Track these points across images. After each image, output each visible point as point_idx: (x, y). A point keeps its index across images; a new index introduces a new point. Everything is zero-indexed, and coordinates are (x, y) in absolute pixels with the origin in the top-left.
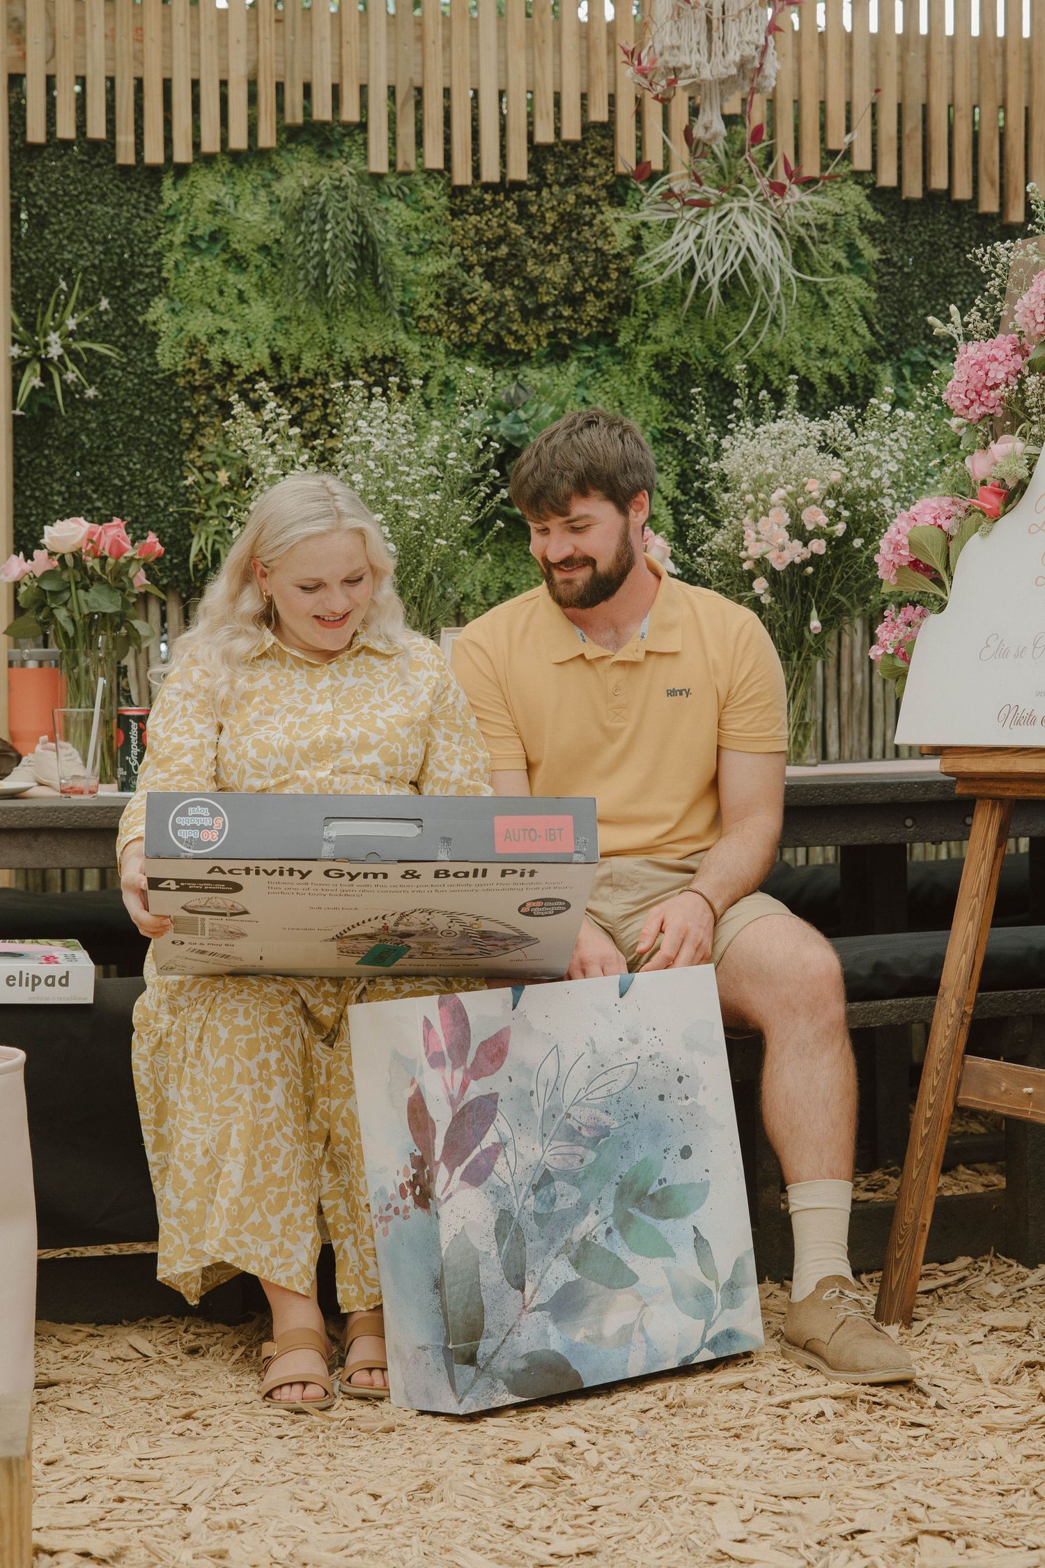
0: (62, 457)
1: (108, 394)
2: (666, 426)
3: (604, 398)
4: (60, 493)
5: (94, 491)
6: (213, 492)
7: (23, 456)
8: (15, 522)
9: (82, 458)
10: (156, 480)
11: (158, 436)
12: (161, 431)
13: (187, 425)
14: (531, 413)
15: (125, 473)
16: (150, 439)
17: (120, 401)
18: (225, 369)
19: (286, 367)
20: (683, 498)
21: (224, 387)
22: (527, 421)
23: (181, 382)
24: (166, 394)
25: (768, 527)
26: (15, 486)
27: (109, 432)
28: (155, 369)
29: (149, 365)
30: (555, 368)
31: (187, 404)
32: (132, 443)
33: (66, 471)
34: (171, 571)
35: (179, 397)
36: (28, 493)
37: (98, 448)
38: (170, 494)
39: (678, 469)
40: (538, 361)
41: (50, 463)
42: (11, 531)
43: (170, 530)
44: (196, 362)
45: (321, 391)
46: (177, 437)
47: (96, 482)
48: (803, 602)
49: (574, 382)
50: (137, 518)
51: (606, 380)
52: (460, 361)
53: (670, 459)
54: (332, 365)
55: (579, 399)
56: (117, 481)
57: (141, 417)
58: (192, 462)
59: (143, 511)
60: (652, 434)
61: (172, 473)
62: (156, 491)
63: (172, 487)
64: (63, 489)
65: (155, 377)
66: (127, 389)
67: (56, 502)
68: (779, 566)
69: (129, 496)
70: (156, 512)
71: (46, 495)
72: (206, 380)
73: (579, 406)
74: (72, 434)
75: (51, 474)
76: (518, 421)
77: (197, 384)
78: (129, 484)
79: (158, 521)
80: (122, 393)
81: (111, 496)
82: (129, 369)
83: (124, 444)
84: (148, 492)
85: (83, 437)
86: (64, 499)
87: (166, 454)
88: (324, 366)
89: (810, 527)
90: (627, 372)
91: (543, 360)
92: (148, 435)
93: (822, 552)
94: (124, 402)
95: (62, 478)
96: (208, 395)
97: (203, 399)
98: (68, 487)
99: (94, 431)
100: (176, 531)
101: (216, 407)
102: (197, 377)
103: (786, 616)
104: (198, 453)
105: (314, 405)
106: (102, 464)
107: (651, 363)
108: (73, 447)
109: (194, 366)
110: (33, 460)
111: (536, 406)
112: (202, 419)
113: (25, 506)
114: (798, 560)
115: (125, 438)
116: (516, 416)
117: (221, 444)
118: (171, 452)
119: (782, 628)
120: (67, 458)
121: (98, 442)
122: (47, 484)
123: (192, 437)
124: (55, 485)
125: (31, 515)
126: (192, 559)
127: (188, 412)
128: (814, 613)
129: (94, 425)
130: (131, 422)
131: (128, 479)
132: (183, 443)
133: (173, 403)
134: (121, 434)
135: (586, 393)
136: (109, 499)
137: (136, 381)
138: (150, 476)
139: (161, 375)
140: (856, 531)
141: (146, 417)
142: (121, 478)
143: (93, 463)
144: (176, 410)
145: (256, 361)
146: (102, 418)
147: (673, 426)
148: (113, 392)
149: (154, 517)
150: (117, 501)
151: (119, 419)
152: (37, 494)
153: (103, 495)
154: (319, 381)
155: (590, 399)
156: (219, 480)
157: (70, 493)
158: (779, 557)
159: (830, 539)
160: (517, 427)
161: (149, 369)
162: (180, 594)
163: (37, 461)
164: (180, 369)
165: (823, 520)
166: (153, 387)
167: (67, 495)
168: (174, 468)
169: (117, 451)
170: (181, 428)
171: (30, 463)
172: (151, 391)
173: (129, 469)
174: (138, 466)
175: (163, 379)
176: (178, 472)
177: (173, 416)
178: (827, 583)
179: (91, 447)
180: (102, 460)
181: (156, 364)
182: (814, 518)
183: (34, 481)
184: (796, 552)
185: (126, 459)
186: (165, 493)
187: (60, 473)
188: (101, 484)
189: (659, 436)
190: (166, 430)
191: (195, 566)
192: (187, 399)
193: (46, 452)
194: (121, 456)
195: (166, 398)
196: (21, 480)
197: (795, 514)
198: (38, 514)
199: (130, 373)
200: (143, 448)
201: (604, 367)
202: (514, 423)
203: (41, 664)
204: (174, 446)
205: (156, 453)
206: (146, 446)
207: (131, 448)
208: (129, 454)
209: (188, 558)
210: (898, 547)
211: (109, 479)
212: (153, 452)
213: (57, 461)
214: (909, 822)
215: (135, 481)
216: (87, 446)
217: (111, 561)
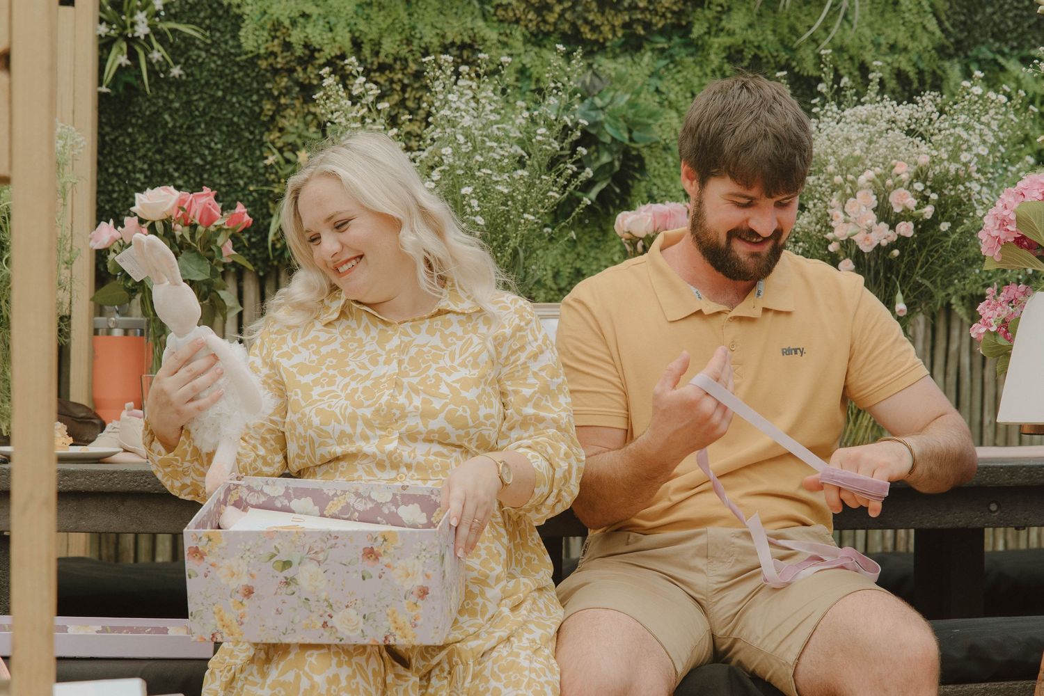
0: (145, 135)
1: (192, 75)
3: (677, 89)
4: (142, 171)
5: (176, 170)
7: (108, 134)
8: (98, 198)
9: (165, 137)
10: (237, 160)
11: (239, 117)
12: (243, 112)
13: (268, 106)
14: (607, 100)
15: (207, 152)
16: (231, 119)
17: (203, 82)
18: (307, 52)
19: (366, 51)
21: (305, 70)
22: (602, 109)
23: (263, 64)
24: (248, 76)
25: (855, 209)
26: (99, 164)
27: (191, 112)
28: (238, 51)
29: (232, 47)
30: (629, 58)
31: (268, 86)
32: (214, 123)
33: (149, 149)
35: (261, 79)
36: (111, 170)
37: (181, 127)
38: (250, 174)
40: (613, 51)
41: (133, 141)
42: (94, 207)
44: (279, 45)
45: (400, 76)
46: (257, 118)
47: (178, 161)
48: (887, 285)
49: (648, 72)
51: (679, 72)
52: (536, 49)
54: (411, 51)
55: (652, 89)
56: (198, 161)
57: (224, 98)
58: (273, 143)
59: (224, 190)
61: (252, 154)
62: (237, 171)
63: (252, 167)
64: (146, 167)
65: (238, 59)
66: (210, 70)
67: (138, 179)
68: (866, 248)
69: (210, 175)
70: (236, 191)
71: (129, 172)
72: (288, 63)
73: (652, 96)
74: (155, 113)
75: (133, 152)
76: (594, 108)
77: (279, 66)
78: (211, 163)
80: (205, 73)
81: (192, 175)
82: (213, 51)
83: (206, 123)
84: (228, 171)
85: (166, 117)
86: (146, 177)
87: (247, 134)
88: (404, 51)
89: (897, 210)
90: (700, 64)
91: (618, 51)
92: (230, 116)
93: (910, 234)
94: (207, 83)
95: (145, 156)
96: (290, 77)
97: (284, 82)
98: (150, 165)
99: (177, 110)
101: (297, 89)
102: (279, 59)
104: (278, 134)
105: (393, 90)
106: (184, 143)
107: (724, 55)
108: (156, 126)
109: (277, 49)
110: (117, 138)
111: (611, 94)
112: (283, 101)
113: (107, 183)
114: (884, 243)
115: (208, 118)
116: (592, 103)
117: (302, 126)
118: (252, 133)
120: (150, 137)
121: (181, 121)
122: (129, 162)
123: (273, 118)
124: (137, 163)
125: (114, 191)
126: (271, 237)
127: (269, 94)
128: (899, 297)
129: (177, 105)
130: (213, 102)
131: (209, 158)
132: (263, 124)
133: (255, 85)
134: (204, 114)
135: (659, 83)
137: (219, 62)
138: (231, 156)
139: (244, 57)
140: (943, 214)
141: (228, 98)
142: (203, 157)
143: (175, 143)
144: (258, 92)
145: (337, 45)
146: (185, 98)
148: (197, 73)
149: (234, 196)
150: (198, 180)
151: (202, 99)
152: (120, 171)
153: (184, 173)
154: (398, 66)
155: (663, 89)
156: (299, 159)
157: (152, 171)
158: (867, 239)
159: (917, 222)
160: (593, 114)
161: (233, 51)
163: (121, 139)
164: (262, 51)
165: (911, 202)
166: (236, 69)
167: (149, 173)
168: (254, 149)
169: (199, 131)
170: (262, 109)
171: (113, 141)
172: (234, 73)
173: (210, 149)
174: (219, 146)
175: (246, 61)
176: (258, 153)
177: (255, 98)
178: (911, 267)
179: (174, 126)
180: (184, 139)
181: (239, 46)
182: (902, 200)
183: (117, 158)
184: (882, 235)
185: (207, 139)
186: (245, 173)
187: (142, 152)
188: (182, 163)
190: (247, 111)
191: (274, 245)
192: (269, 81)
193: (130, 130)
194: (202, 135)
195: (248, 80)
196: (104, 158)
197: (882, 196)
198: (120, 191)
199: (213, 54)
200: (224, 128)
201: (677, 58)
202: (591, 109)
203: (126, 332)
204: (255, 127)
205: (237, 133)
206: (227, 126)
207: (212, 128)
208: (211, 134)
209: (267, 236)
210: (1003, 223)
211: (191, 158)
212: (234, 133)
213: (140, 139)
214: (993, 507)
215: (216, 160)
216: (170, 125)
217: (201, 229)
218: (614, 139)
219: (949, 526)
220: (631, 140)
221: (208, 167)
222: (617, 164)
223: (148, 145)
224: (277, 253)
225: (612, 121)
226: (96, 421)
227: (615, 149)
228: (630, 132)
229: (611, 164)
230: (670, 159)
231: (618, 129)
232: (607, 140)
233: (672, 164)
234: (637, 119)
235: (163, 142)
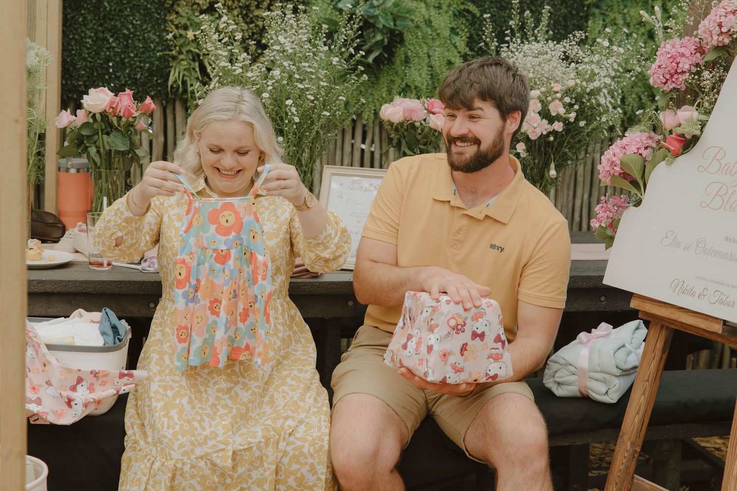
0: (93, 15)
2: (462, 7)
4: (90, 37)
5: (111, 37)
6: (184, 42)
7: (69, 14)
8: (63, 54)
9: (105, 16)
10: (149, 32)
11: (151, 4)
14: (381, 1)
15: (131, 26)
16: (146, 6)
20: (470, 53)
22: (378, 6)
26: (64, 32)
27: (121, 1)
32: (135, 8)
33: (95, 24)
34: (157, 87)
36: (71, 37)
37: (115, 10)
38: (157, 40)
39: (468, 35)
41: (85, 19)
42: (60, 60)
43: (157, 63)
46: (163, 5)
47: (113, 31)
48: (545, 154)
50: (137, 54)
53: (464, 28)
56: (125, 32)
58: (172, 21)
59: (141, 50)
60: (453, 11)
61: (159, 28)
62: (150, 38)
63: (159, 36)
64: (92, 35)
67: (88, 43)
68: (533, 137)
69: (133, 41)
70: (149, 51)
71: (82, 38)
75: (85, 25)
78: (133, 33)
79: (150, 57)
81: (122, 40)
83: (130, 8)
84: (144, 38)
85: (106, 4)
86: (93, 41)
87: (156, 15)
89: (554, 114)
92: (145, 3)
93: (560, 130)
95: (92, 28)
98: (95, 34)
100: (160, 63)
103: (534, 163)
104: (175, 16)
106: (116, 20)
108: (99, 9)
110: (75, 16)
113: (69, 44)
114: (545, 133)
115: (131, 5)
116: (371, 4)
117: (190, 12)
118: (159, 14)
119: (532, 169)
120: (95, 16)
121: (115, 6)
122: (82, 31)
123: (172, 5)
124: (87, 32)
125: (73, 50)
126: (170, 83)
128: (553, 165)
132: (166, 8)
134: (129, 2)
136: (120, 42)
138: (146, 29)
140: (582, 115)
142: (128, 29)
143: (111, 20)
147: (467, 7)
149: (147, 54)
150: (125, 43)
152: (77, 37)
153: (116, 39)
156: (188, 36)
157: (97, 37)
158: (533, 132)
159: (565, 121)
160: (372, 10)
162: (161, 101)
163: (77, 17)
165: (562, 111)
167: (94, 38)
168: (160, 25)
169: (126, 13)
171: (73, 18)
173: (133, 24)
174: (139, 22)
176: (163, 27)
178: (561, 144)
180: (116, 18)
182: (557, 108)
183: (74, 29)
184: (544, 128)
185: (131, 18)
186: (154, 40)
187: (91, 26)
188: (116, 33)
189: (457, 14)
191: (172, 86)
193: (83, 12)
194: (128, 16)
196: (67, 28)
197: (544, 104)
198: (77, 49)
200: (142, 11)
202: (370, 8)
203: (78, 171)
204: (161, 10)
205: (150, 14)
206: (144, 10)
207: (135, 11)
208: (133, 15)
209: (168, 80)
210: (613, 164)
211: (120, 30)
212: (148, 14)
213: (89, 18)
214: (603, 299)
215: (136, 32)
216: (108, 9)
217: (124, 119)
218: (384, 26)
219: (575, 310)
220: (395, 25)
221: (131, 36)
222: (386, 40)
223: (94, 22)
224: (174, 90)
225: (384, 15)
226: (59, 225)
227: (385, 32)
228: (395, 20)
229: (383, 41)
230: (420, 34)
231: (387, 20)
232: (380, 26)
233: (421, 37)
234: (399, 14)
235: (104, 19)
